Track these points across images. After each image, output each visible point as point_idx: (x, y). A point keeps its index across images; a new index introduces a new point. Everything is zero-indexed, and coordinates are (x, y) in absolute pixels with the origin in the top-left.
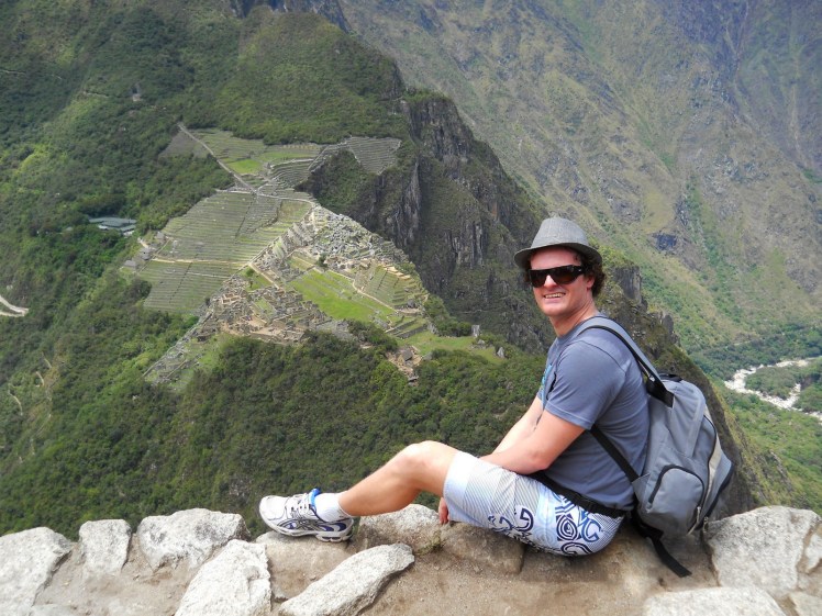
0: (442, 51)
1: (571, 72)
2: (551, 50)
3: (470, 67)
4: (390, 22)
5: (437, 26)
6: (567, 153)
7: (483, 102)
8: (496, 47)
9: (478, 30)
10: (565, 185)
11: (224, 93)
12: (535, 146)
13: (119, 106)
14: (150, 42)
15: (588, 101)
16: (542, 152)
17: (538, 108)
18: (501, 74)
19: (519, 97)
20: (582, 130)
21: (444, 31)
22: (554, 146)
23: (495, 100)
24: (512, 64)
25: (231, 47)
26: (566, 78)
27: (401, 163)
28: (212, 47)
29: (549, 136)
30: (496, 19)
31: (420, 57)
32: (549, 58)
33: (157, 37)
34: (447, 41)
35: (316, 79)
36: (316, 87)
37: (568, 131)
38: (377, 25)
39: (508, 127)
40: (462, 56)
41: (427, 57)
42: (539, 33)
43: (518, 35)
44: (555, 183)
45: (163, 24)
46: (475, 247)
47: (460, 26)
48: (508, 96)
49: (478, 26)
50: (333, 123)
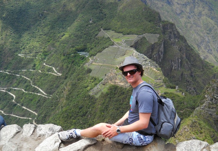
0: (172, 10)
1: (210, 17)
2: (204, 10)
3: (180, 15)
4: (158, 2)
5: (172, 3)
6: (207, 39)
7: (183, 25)
8: (188, 10)
9: (183, 5)
10: (206, 48)
11: (113, 21)
12: (197, 37)
13: (87, 24)
14: (95, 7)
15: (214, 25)
16: (199, 39)
17: (199, 27)
18: (189, 17)
19: (194, 23)
20: (212, 33)
21: (174, 5)
22: (203, 38)
23: (187, 24)
24: (192, 14)
25: (116, 9)
26: (208, 18)
27: (159, 41)
28: (111, 9)
29: (202, 34)
30: (188, 2)
31: (166, 12)
32: (203, 13)
33: (97, 6)
34: (174, 8)
35: (137, 18)
36: (137, 20)
37: (207, 33)
38: (155, 3)
39: (190, 32)
40: (178, 12)
41: (168, 12)
42: (201, 6)
43: (195, 6)
44: (203, 48)
45: (98, 3)
46: (178, 65)
47: (178, 4)
48: (191, 23)
49: (183, 4)
50: (141, 29)
